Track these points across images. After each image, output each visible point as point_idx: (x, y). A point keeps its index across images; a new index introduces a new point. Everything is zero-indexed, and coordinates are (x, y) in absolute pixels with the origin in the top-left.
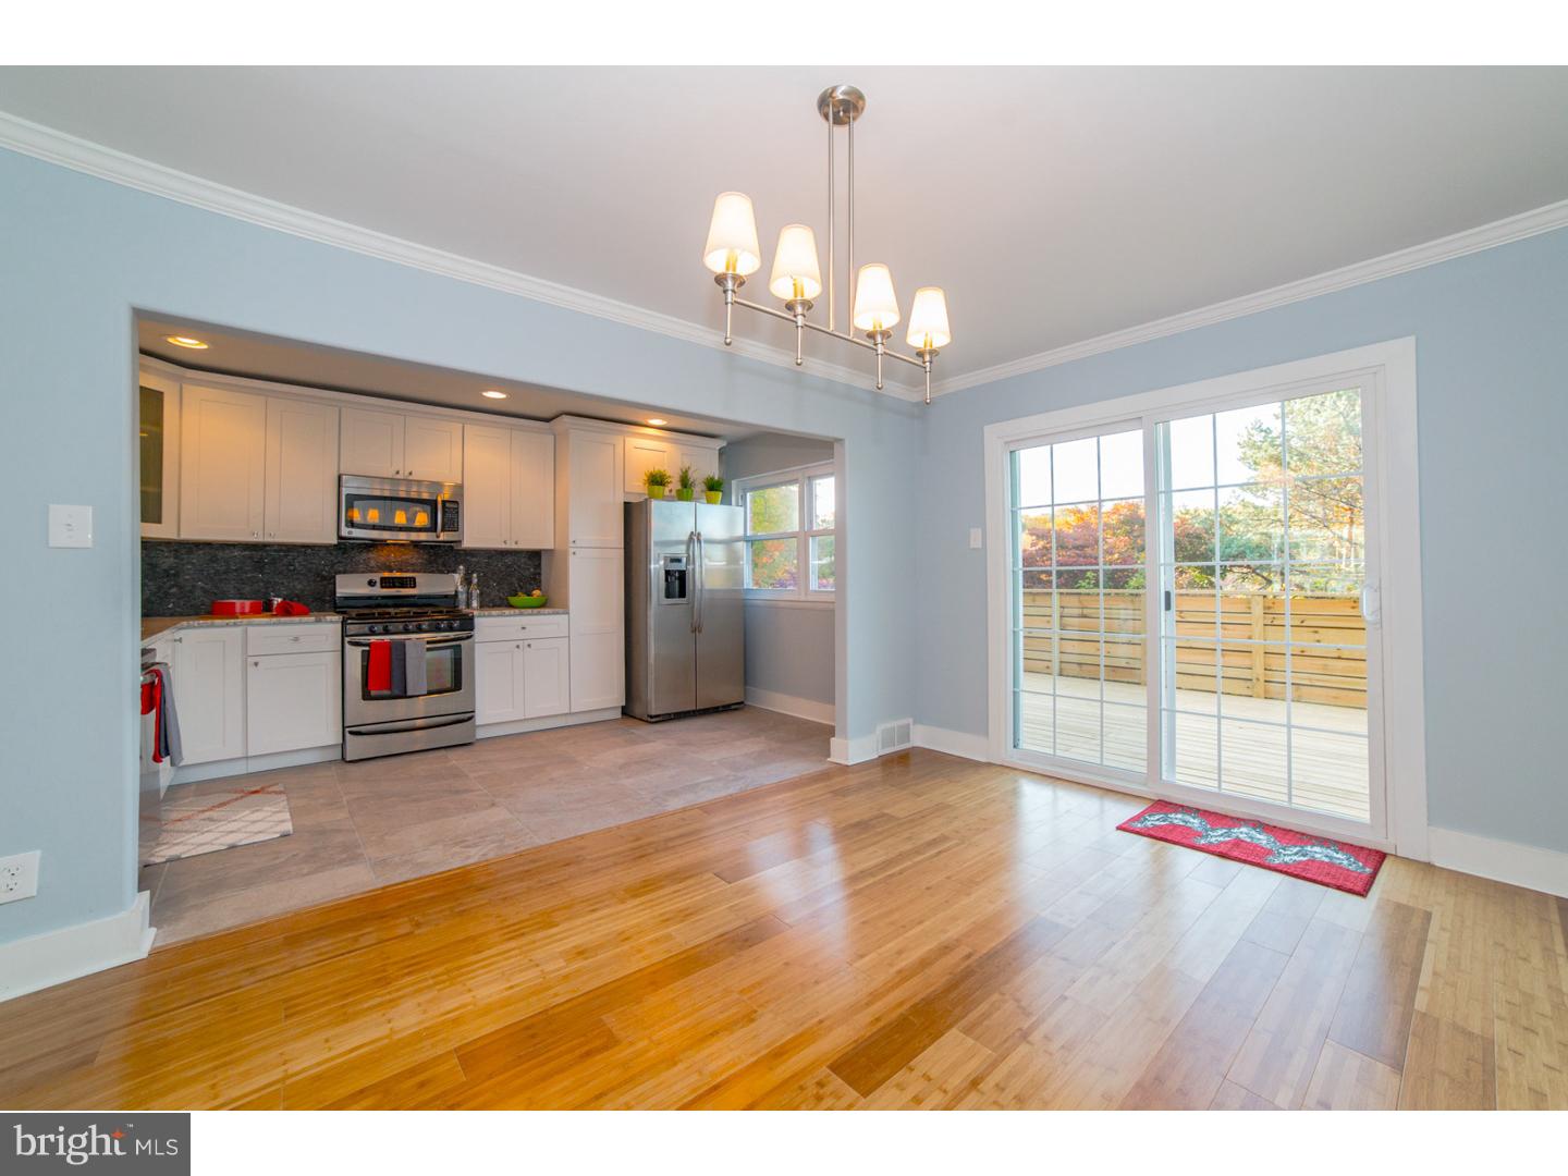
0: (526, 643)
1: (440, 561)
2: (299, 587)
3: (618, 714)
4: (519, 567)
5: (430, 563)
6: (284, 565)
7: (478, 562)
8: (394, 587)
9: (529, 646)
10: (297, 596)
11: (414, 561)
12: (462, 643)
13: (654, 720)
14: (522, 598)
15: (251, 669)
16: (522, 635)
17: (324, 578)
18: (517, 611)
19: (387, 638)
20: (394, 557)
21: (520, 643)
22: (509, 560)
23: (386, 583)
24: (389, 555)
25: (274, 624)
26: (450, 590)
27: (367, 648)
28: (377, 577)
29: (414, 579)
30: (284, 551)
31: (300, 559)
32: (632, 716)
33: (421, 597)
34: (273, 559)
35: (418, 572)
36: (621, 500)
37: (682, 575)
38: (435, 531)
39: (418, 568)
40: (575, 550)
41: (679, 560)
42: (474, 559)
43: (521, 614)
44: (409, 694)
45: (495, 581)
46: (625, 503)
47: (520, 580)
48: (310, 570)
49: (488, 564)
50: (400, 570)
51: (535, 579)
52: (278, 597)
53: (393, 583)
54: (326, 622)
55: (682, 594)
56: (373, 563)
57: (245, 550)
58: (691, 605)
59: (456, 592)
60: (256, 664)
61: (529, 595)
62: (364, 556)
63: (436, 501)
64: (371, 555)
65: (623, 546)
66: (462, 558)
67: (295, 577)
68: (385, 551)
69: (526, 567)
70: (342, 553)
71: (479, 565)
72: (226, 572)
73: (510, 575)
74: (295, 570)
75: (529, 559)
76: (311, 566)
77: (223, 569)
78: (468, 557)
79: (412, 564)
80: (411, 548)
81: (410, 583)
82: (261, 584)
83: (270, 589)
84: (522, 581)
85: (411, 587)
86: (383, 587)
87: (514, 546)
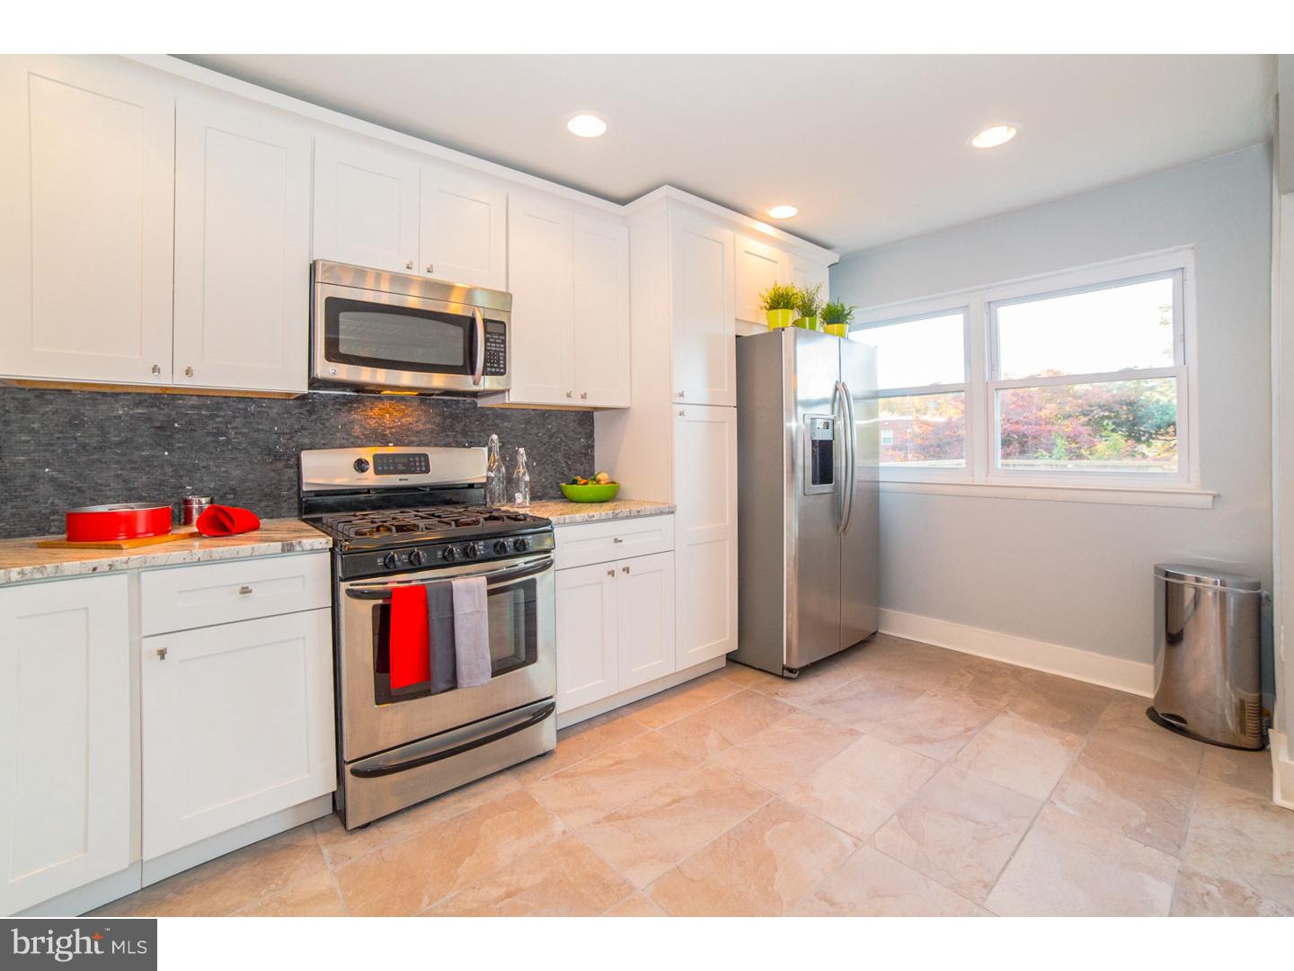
0: (621, 565)
1: (459, 427)
2: (236, 473)
4: (566, 436)
5: (447, 430)
6: (209, 434)
8: (397, 471)
9: (627, 570)
10: (234, 491)
11: (420, 426)
12: (537, 576)
13: (793, 673)
15: (151, 664)
16: (616, 552)
17: (277, 457)
19: (417, 578)
20: (390, 419)
21: (614, 565)
22: (552, 425)
23: (383, 465)
24: (383, 417)
25: (199, 562)
27: (380, 602)
28: (367, 454)
29: (426, 456)
30: (208, 408)
31: (238, 422)
33: (436, 488)
34: (190, 423)
35: (426, 445)
38: (473, 373)
39: (426, 439)
40: (682, 408)
42: (506, 425)
44: (462, 684)
45: (534, 459)
46: (736, 337)
47: (567, 456)
48: (254, 443)
49: (525, 432)
50: (398, 443)
51: (586, 454)
52: (203, 495)
53: (395, 465)
54: (304, 552)
56: (357, 430)
58: (842, 495)
60: (162, 654)
62: (344, 417)
63: (473, 321)
64: (354, 417)
65: (735, 403)
66: (490, 422)
67: (229, 455)
68: (376, 410)
69: (575, 436)
70: (311, 412)
71: (515, 437)
72: (101, 449)
73: (555, 449)
74: (228, 442)
75: (579, 424)
76: (256, 435)
77: (94, 442)
78: (497, 421)
79: (418, 432)
80: (416, 403)
81: (422, 464)
82: (169, 470)
83: (186, 479)
84: (569, 458)
85: (422, 472)
86: (377, 472)
87: (580, 402)
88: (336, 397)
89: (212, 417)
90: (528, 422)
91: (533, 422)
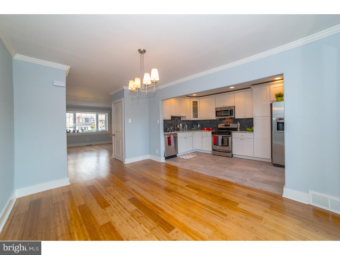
0: (243, 139)
1: (236, 121)
3: (270, 161)
5: (234, 122)
7: (243, 121)
8: (226, 126)
11: (231, 121)
14: (248, 129)
16: (242, 137)
20: (228, 121)
21: (241, 139)
22: (250, 120)
25: (205, 132)
28: (224, 125)
33: (231, 128)
34: (212, 122)
36: (269, 103)
37: (283, 124)
39: (231, 123)
40: (255, 117)
41: (281, 119)
42: (242, 121)
43: (245, 133)
44: (219, 145)
46: (271, 104)
49: (245, 121)
55: (283, 129)
56: (225, 122)
57: (209, 121)
59: (237, 127)
60: (203, 137)
61: (251, 128)
64: (225, 121)
65: (270, 116)
67: (215, 125)
70: (221, 120)
72: (207, 124)
74: (214, 123)
76: (216, 123)
80: (230, 119)
81: (229, 125)
82: (211, 126)
87: (246, 118)
88: (223, 119)
91: (247, 120)
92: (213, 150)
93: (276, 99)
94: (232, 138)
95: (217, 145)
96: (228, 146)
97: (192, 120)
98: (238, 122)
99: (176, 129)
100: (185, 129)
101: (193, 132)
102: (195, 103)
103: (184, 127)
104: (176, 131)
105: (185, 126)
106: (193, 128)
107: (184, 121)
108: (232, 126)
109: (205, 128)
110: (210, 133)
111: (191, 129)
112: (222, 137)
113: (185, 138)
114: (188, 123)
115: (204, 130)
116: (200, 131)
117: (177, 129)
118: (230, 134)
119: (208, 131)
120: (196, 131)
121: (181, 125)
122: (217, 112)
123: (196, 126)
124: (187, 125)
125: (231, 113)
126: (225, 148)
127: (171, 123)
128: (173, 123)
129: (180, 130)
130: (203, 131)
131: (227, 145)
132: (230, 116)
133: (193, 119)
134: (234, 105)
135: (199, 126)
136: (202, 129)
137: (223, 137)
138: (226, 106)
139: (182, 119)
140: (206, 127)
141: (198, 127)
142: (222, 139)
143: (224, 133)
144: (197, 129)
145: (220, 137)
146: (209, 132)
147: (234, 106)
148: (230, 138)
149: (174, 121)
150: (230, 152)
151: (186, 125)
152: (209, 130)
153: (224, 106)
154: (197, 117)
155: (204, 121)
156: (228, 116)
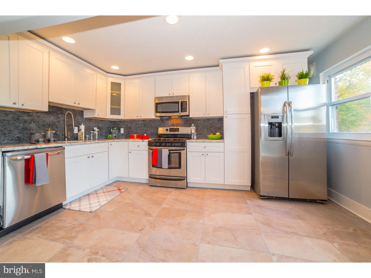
0: (206, 153)
1: (188, 123)
3: (249, 189)
4: (215, 124)
5: (185, 123)
8: (173, 131)
9: (207, 155)
10: (152, 134)
12: (181, 151)
13: (262, 198)
14: (211, 136)
16: (204, 150)
18: (210, 141)
20: (175, 122)
21: (204, 153)
22: (211, 122)
23: (171, 130)
26: (189, 132)
28: (169, 128)
29: (179, 129)
31: (153, 123)
32: (255, 191)
33: (180, 135)
34: (147, 124)
35: (180, 126)
36: (248, 92)
37: (280, 126)
40: (227, 115)
41: (277, 117)
43: (211, 142)
44: (163, 167)
45: (206, 129)
46: (251, 93)
48: (155, 127)
49: (203, 123)
50: (175, 126)
51: (220, 128)
55: (280, 135)
56: (169, 124)
57: (142, 122)
58: (285, 141)
59: (191, 133)
61: (215, 135)
62: (167, 122)
63: (178, 102)
65: (250, 112)
66: (195, 122)
67: (152, 128)
68: (173, 120)
69: (217, 124)
70: (163, 121)
71: (201, 124)
72: (138, 128)
73: (212, 127)
74: (152, 126)
75: (218, 121)
76: (155, 125)
77: (138, 126)
78: (197, 121)
79: (180, 124)
80: (180, 119)
81: (177, 130)
82: (145, 130)
83: (147, 132)
84: (215, 129)
85: (177, 131)
86: (170, 131)
87: (207, 116)
88: (166, 118)
89: (150, 123)
90: (204, 121)
91: (206, 121)
92: (151, 177)
93: (261, 84)
94: (187, 152)
95: (158, 166)
96: (180, 167)
97: (107, 118)
98: (193, 125)
99: (68, 135)
100: (94, 136)
101: (110, 143)
102: (116, 87)
103: (91, 133)
104: (67, 141)
105: (94, 130)
106: (111, 134)
107: (90, 120)
108: (183, 130)
109: (135, 135)
110: (144, 144)
111: (107, 137)
112: (169, 150)
113: (89, 157)
114: (100, 125)
115: (132, 137)
116: (123, 140)
117: (69, 137)
118: (183, 145)
119: (141, 140)
120: (117, 140)
121: (82, 127)
122: (157, 104)
123: (117, 131)
124: (98, 128)
125: (184, 107)
126: (174, 173)
127: (54, 122)
128: (59, 122)
129: (79, 139)
130: (131, 140)
131: (178, 166)
132: (181, 112)
133: (110, 116)
134: (188, 94)
135: (122, 131)
136: (129, 136)
137: (171, 152)
138: (173, 95)
139: (87, 115)
140: (136, 133)
141: (121, 133)
142: (168, 155)
143: (172, 144)
144: (119, 137)
145: (165, 152)
146: (143, 141)
147: (189, 96)
148: (183, 153)
149: (62, 118)
150: (183, 179)
151: (95, 128)
152: (142, 137)
153: (171, 95)
154: (120, 114)
155: (133, 123)
156: (178, 112)
